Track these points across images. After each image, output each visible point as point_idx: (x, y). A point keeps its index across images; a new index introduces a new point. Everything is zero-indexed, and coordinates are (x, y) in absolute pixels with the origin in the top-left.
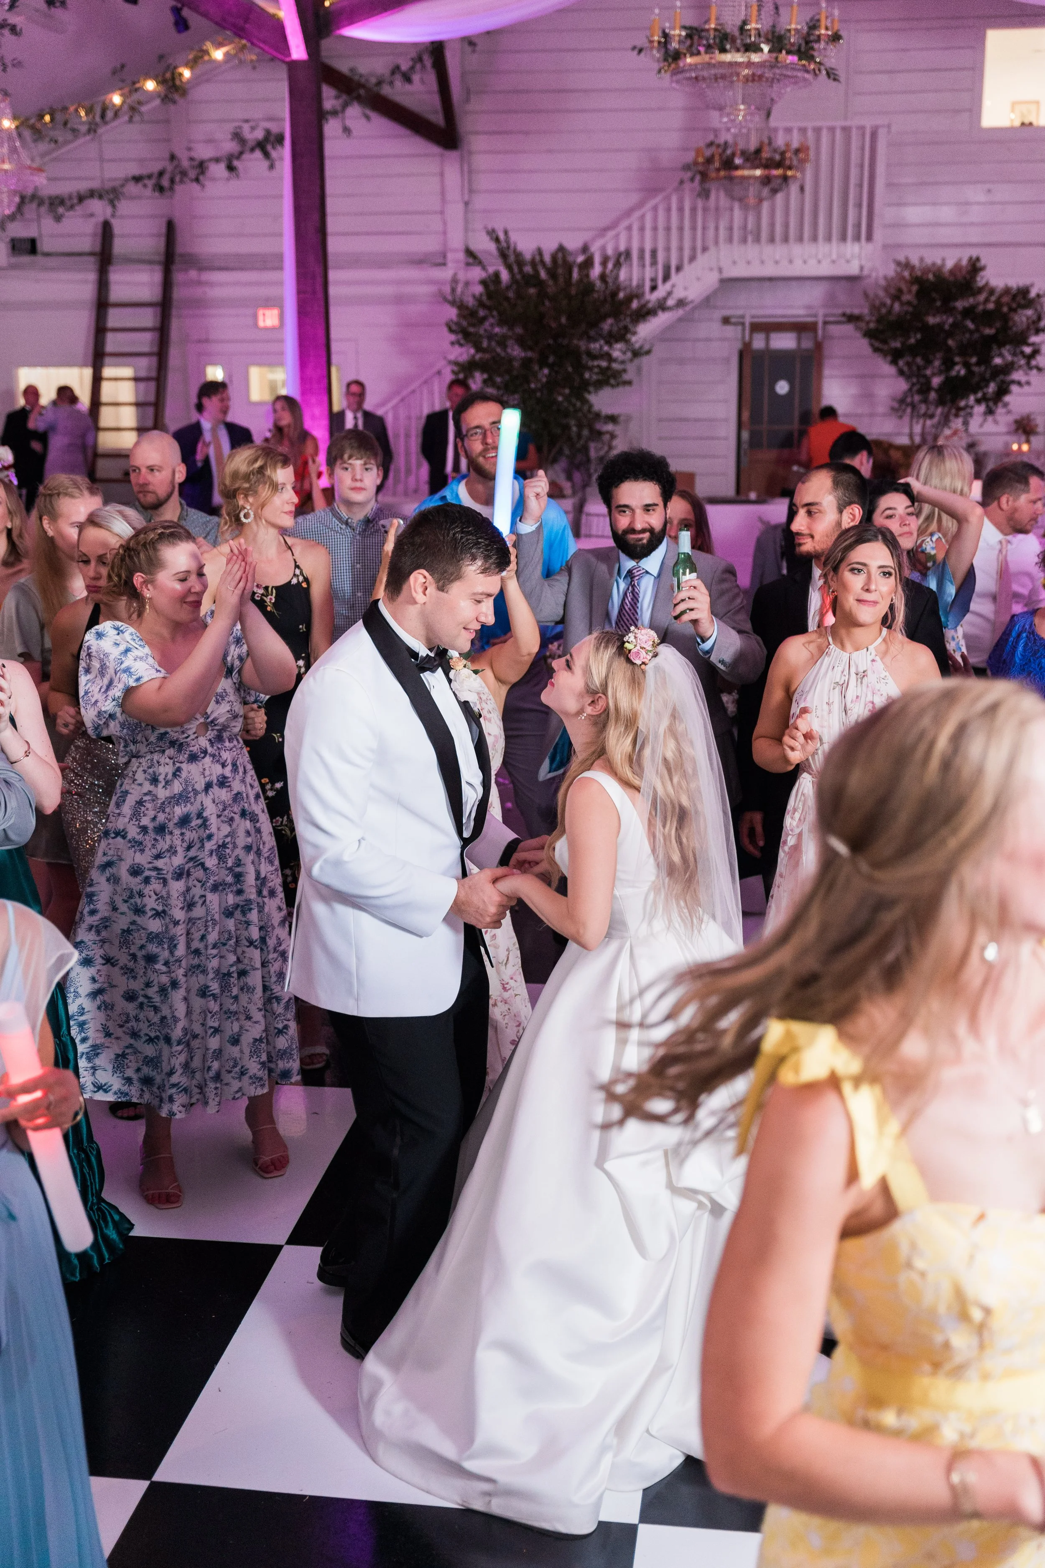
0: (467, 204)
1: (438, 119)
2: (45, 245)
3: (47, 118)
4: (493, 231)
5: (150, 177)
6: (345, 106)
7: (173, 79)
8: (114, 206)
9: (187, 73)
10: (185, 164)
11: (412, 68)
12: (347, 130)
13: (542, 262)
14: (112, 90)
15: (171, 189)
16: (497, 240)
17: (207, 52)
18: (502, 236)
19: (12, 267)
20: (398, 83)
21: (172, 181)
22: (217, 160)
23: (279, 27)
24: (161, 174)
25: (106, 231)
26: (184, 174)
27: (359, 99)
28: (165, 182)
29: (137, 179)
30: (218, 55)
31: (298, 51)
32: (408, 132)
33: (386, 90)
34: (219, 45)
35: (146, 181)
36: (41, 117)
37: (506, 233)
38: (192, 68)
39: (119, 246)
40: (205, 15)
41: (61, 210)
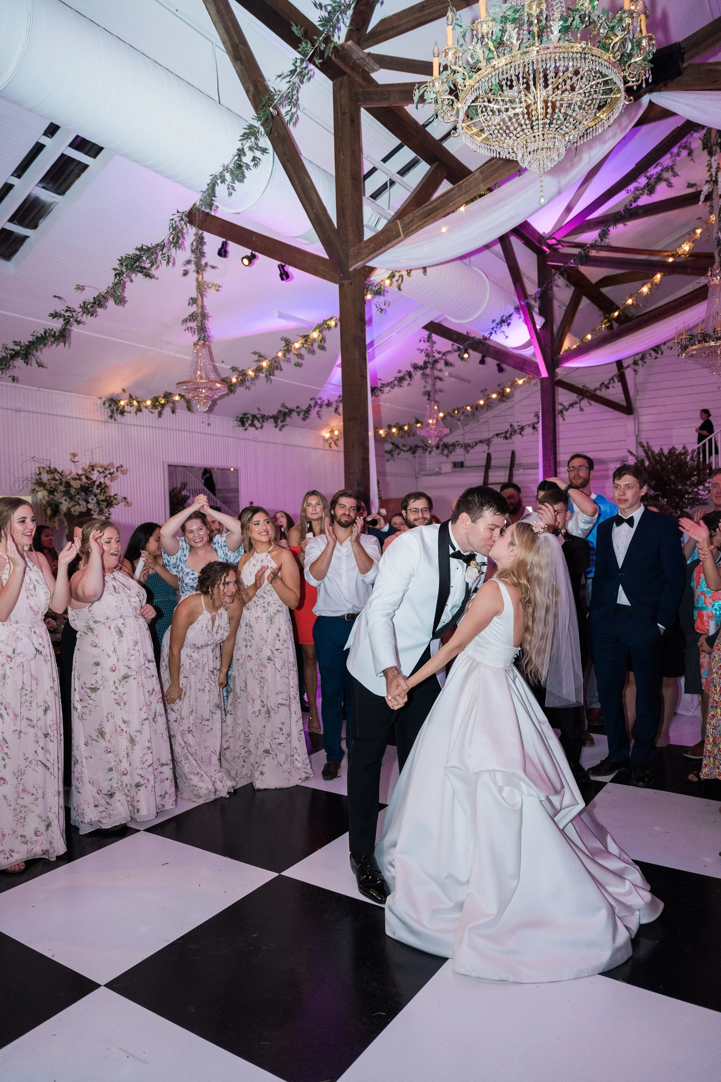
0: (637, 436)
1: (624, 403)
2: (466, 464)
3: (456, 412)
4: (641, 443)
5: (502, 434)
6: (581, 400)
7: (503, 392)
8: (489, 446)
9: (508, 390)
10: (516, 428)
11: (609, 383)
12: (582, 410)
13: (662, 453)
14: (480, 399)
15: (511, 438)
16: (643, 446)
17: (516, 381)
18: (645, 445)
19: (453, 472)
20: (603, 390)
21: (511, 435)
22: (529, 425)
23: (536, 366)
24: (506, 432)
25: (489, 457)
26: (515, 431)
27: (587, 397)
28: (508, 435)
29: (498, 435)
30: (520, 382)
31: (544, 374)
32: (612, 410)
33: (598, 393)
34: (520, 379)
35: (501, 436)
36: (454, 411)
37: (647, 443)
38: (510, 388)
39: (493, 463)
40: (509, 365)
41: (469, 448)
